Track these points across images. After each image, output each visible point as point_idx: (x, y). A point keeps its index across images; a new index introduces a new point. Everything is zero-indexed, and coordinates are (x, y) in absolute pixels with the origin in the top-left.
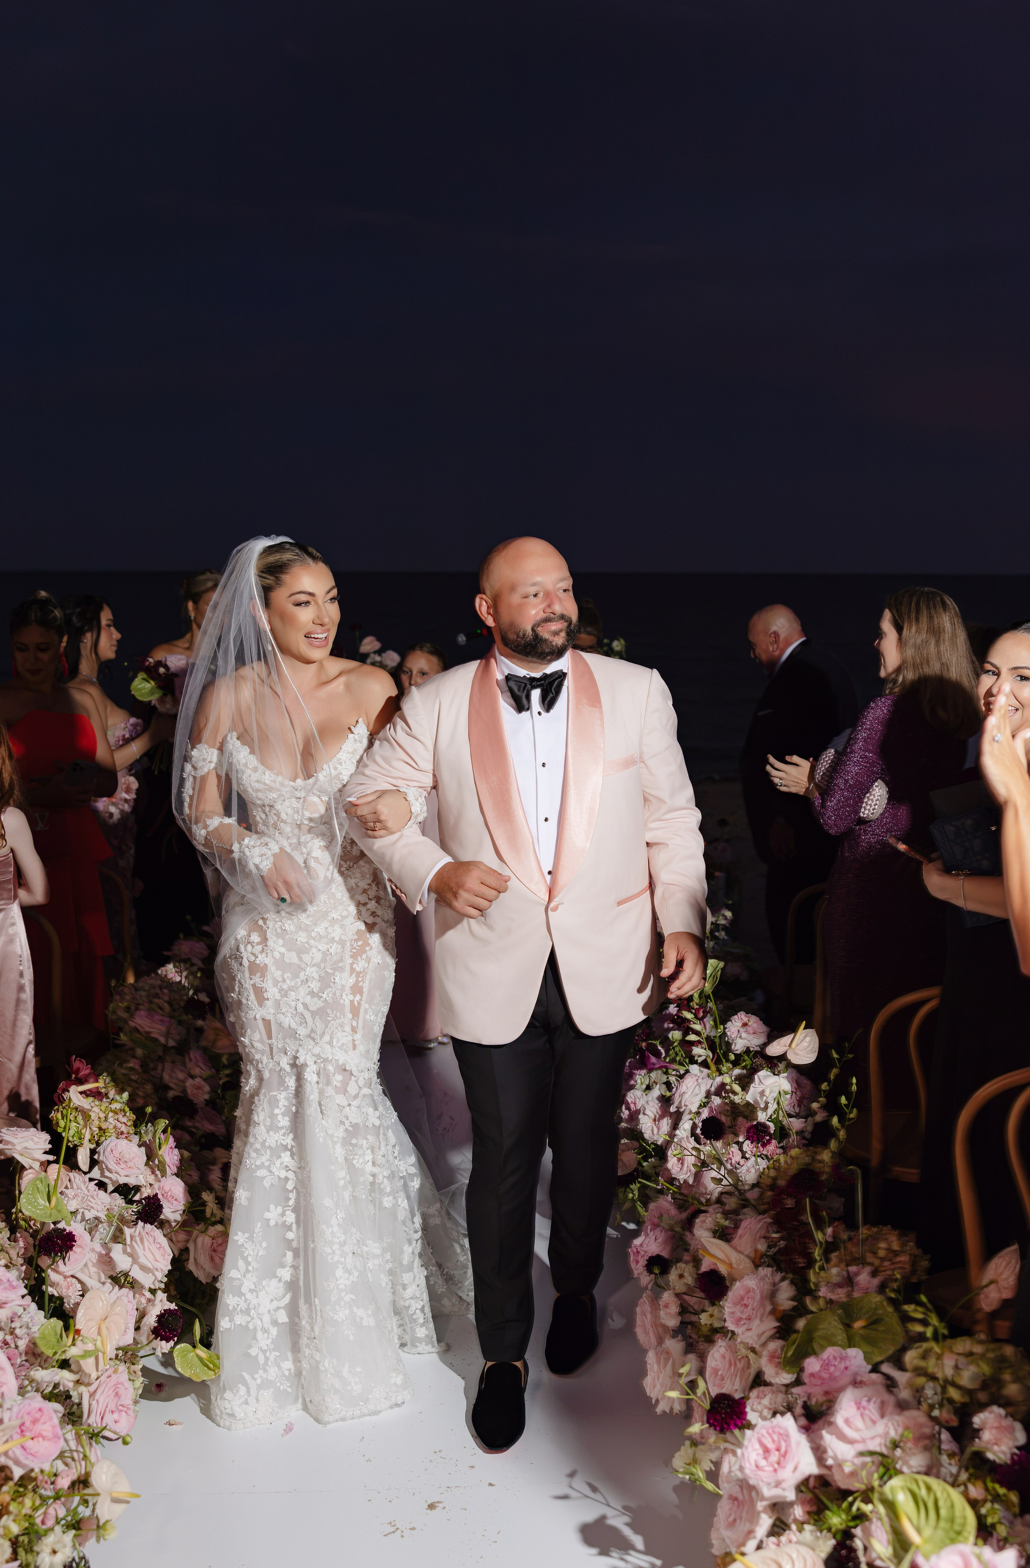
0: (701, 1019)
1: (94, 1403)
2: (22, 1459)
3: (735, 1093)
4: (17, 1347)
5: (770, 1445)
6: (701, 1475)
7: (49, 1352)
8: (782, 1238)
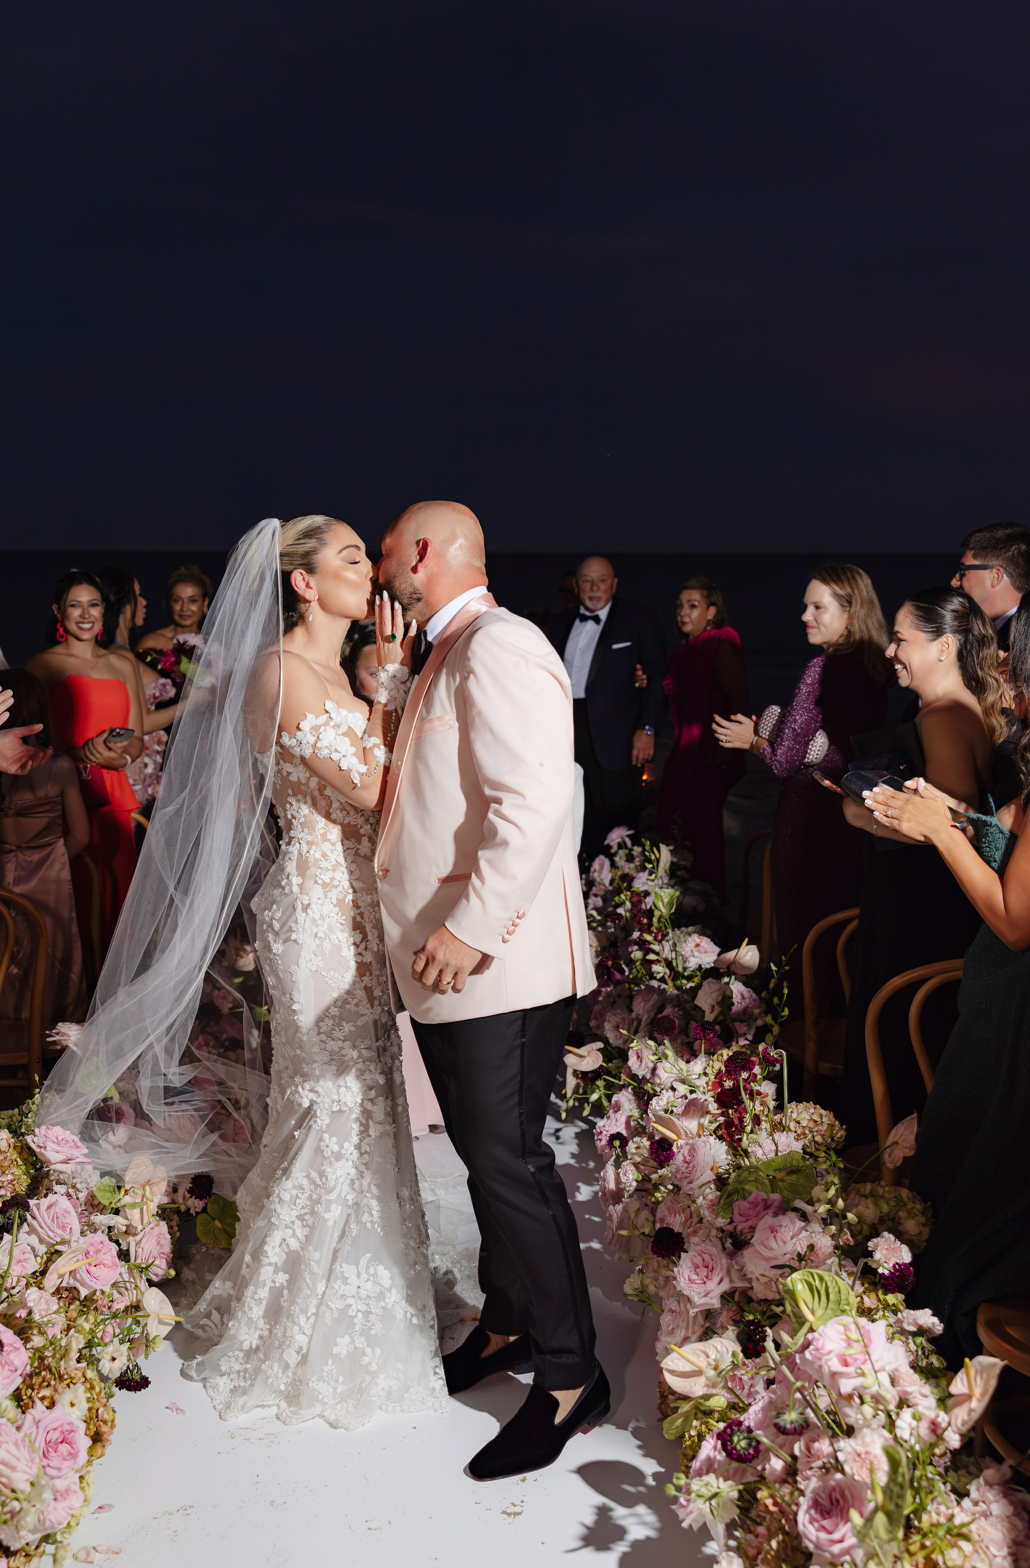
0: (660, 942)
1: (140, 1250)
2: (87, 1281)
3: (687, 1002)
4: (78, 1199)
5: (700, 1262)
7: (106, 1202)
8: (722, 1114)
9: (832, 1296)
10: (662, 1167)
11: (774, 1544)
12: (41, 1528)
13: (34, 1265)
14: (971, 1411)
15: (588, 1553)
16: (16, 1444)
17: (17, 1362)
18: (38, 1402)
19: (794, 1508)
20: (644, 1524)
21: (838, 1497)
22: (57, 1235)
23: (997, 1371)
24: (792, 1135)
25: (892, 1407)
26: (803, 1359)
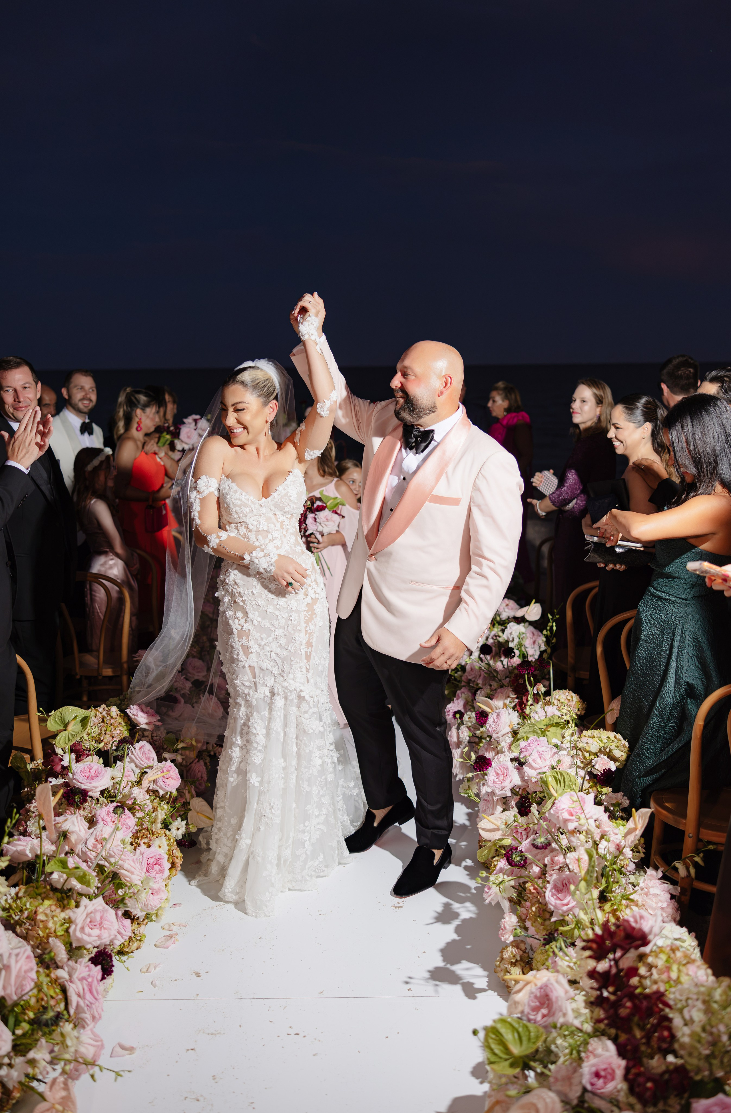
2: (163, 786)
3: (500, 637)
5: (499, 772)
6: (473, 795)
8: (517, 698)
9: (566, 783)
10: (482, 727)
11: (534, 909)
12: (146, 909)
13: (135, 778)
14: (636, 835)
15: (439, 925)
16: (133, 860)
17: (130, 824)
18: (142, 844)
19: (544, 890)
20: (470, 911)
21: (567, 883)
22: (145, 763)
23: (649, 814)
24: (555, 707)
25: (597, 839)
26: (550, 813)
